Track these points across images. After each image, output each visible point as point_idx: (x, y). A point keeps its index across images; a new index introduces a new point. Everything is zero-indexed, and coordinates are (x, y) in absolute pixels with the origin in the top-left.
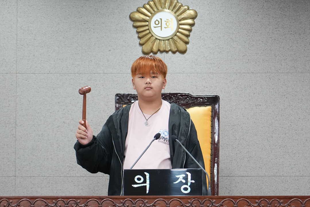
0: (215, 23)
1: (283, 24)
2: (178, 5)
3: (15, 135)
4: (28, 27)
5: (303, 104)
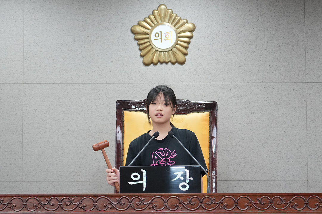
0: (213, 36)
1: (277, 37)
3: (21, 142)
4: (34, 40)
5: (297, 112)
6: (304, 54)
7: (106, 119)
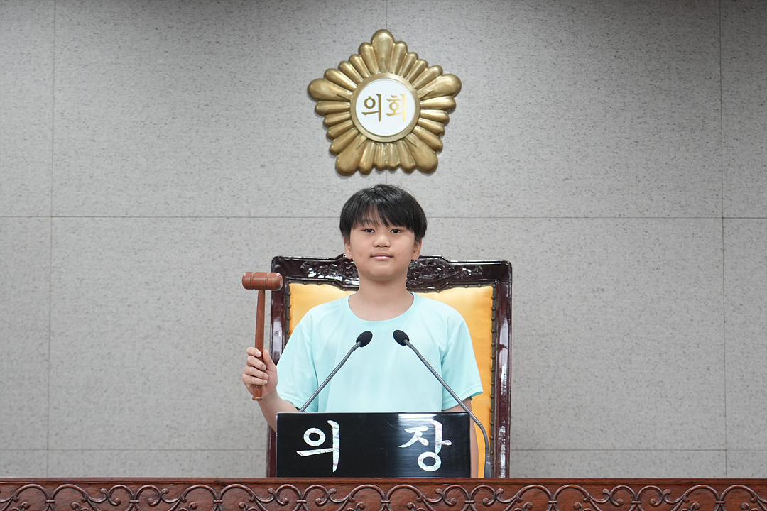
0: (502, 105)
1: (656, 109)
2: (418, 64)
3: (47, 356)
4: (79, 113)
5: (701, 287)
6: (719, 151)
7: (248, 302)
